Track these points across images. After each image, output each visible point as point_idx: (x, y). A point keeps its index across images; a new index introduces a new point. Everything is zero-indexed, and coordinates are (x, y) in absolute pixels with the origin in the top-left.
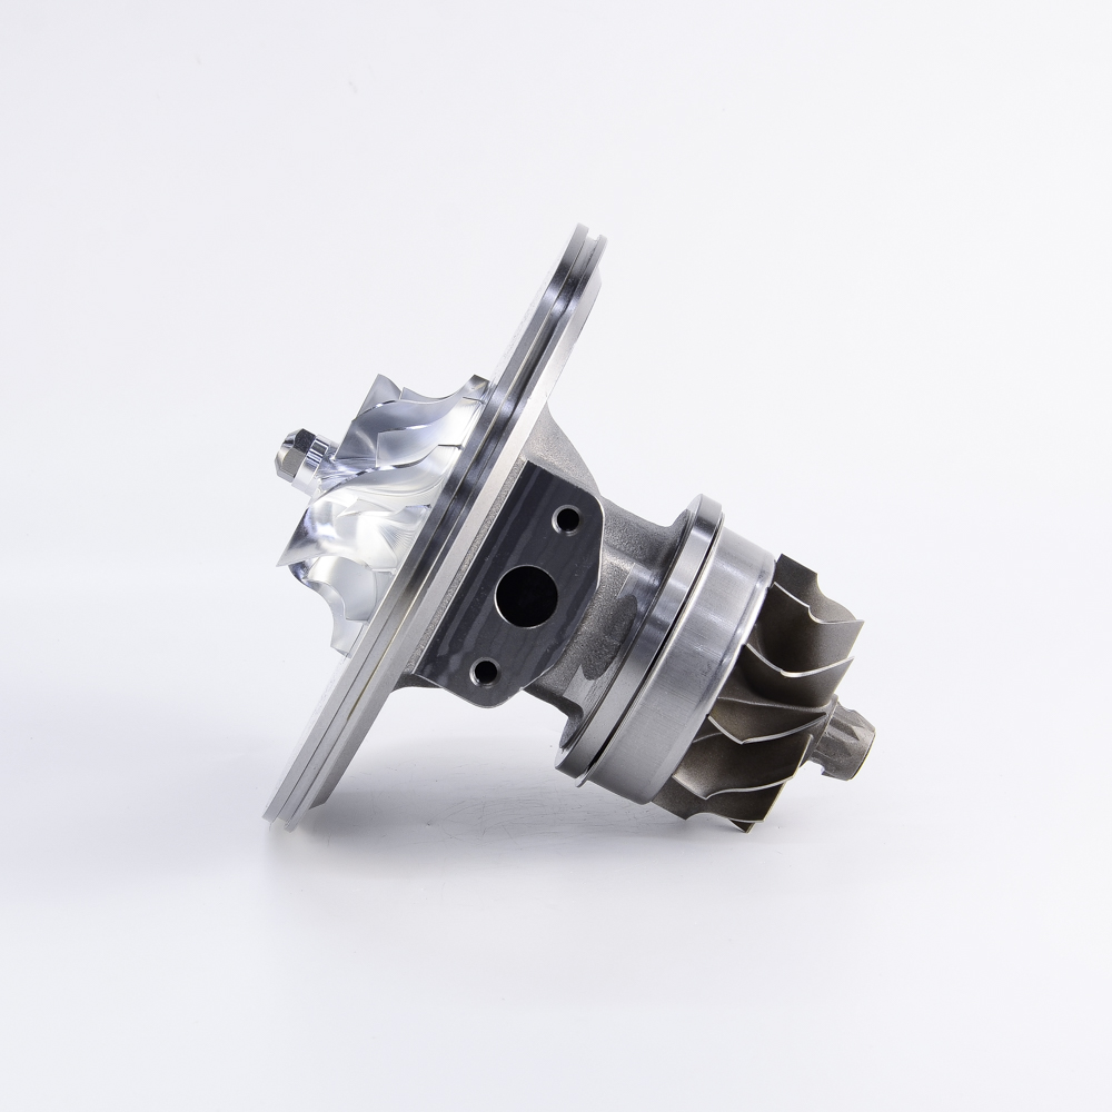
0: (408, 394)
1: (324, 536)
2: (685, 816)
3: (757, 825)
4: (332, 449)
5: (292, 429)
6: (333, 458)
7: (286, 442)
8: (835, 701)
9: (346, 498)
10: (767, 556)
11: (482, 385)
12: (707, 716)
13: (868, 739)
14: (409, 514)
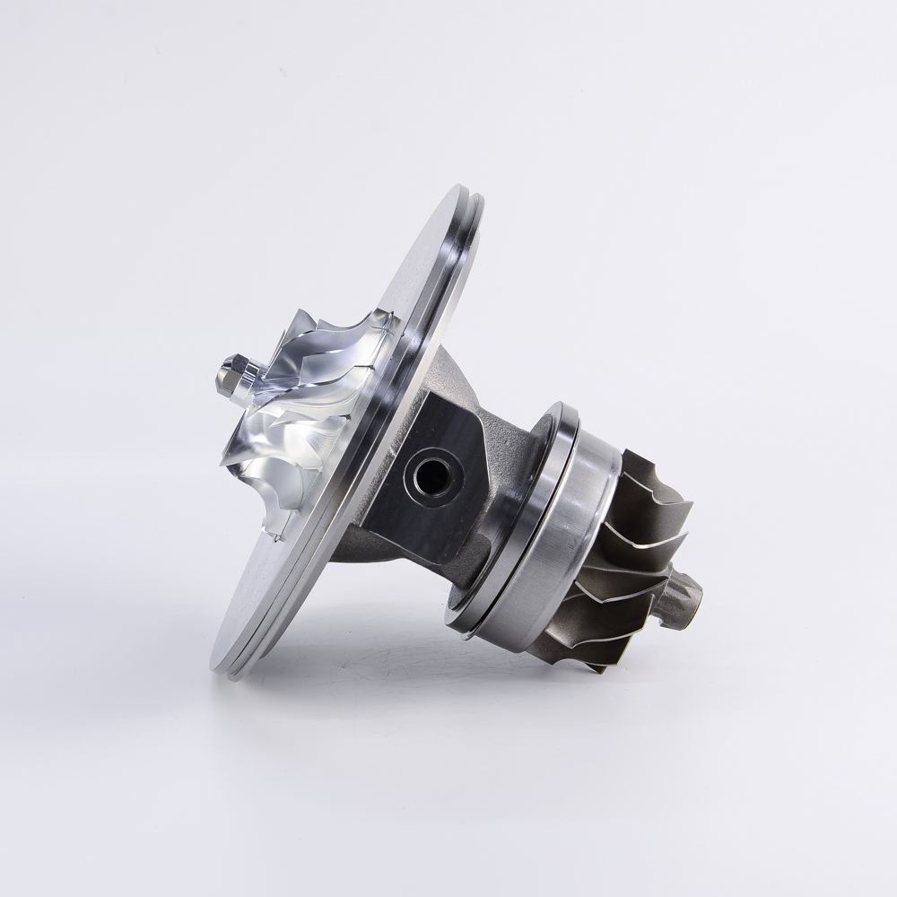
0: (324, 324)
1: (256, 443)
2: (552, 662)
3: (610, 669)
4: (263, 370)
5: (230, 354)
6: (264, 377)
7: (225, 365)
8: (671, 567)
9: (277, 410)
10: (615, 451)
11: (383, 316)
12: (574, 581)
13: (698, 598)
14: (331, 422)
